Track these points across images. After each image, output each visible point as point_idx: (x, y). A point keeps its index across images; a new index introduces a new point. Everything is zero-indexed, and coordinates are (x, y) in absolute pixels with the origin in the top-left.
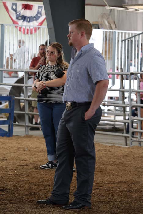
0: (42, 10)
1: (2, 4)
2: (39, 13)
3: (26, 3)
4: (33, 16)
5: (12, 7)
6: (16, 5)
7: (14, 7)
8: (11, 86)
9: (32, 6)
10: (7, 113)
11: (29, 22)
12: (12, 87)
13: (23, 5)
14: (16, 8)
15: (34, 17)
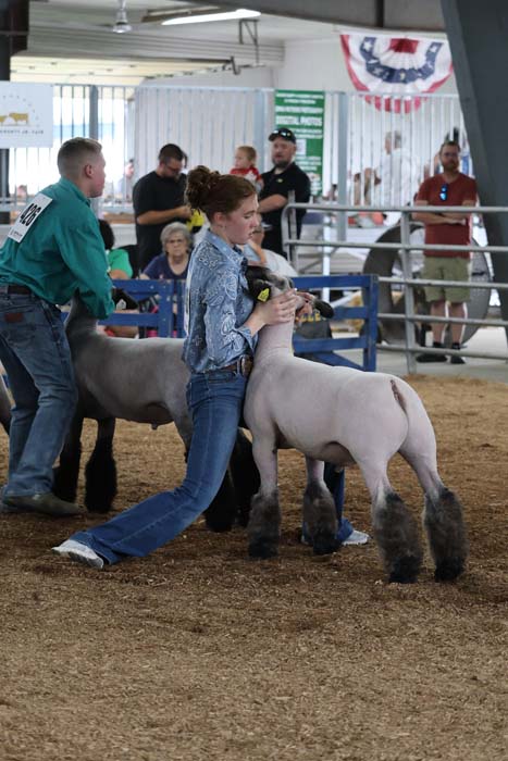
0: (437, 51)
1: (339, 41)
2: (431, 56)
3: (401, 35)
4: (416, 68)
5: (363, 45)
6: (373, 40)
7: (367, 46)
8: (367, 251)
9: (416, 42)
10: (358, 318)
11: (405, 82)
12: (371, 253)
13: (393, 40)
14: (372, 49)
15: (420, 70)
